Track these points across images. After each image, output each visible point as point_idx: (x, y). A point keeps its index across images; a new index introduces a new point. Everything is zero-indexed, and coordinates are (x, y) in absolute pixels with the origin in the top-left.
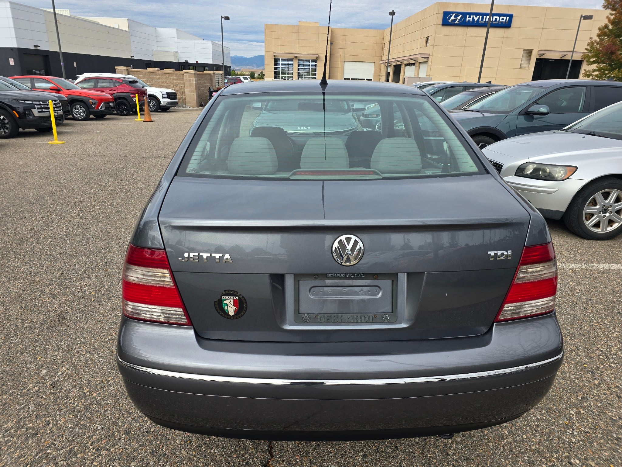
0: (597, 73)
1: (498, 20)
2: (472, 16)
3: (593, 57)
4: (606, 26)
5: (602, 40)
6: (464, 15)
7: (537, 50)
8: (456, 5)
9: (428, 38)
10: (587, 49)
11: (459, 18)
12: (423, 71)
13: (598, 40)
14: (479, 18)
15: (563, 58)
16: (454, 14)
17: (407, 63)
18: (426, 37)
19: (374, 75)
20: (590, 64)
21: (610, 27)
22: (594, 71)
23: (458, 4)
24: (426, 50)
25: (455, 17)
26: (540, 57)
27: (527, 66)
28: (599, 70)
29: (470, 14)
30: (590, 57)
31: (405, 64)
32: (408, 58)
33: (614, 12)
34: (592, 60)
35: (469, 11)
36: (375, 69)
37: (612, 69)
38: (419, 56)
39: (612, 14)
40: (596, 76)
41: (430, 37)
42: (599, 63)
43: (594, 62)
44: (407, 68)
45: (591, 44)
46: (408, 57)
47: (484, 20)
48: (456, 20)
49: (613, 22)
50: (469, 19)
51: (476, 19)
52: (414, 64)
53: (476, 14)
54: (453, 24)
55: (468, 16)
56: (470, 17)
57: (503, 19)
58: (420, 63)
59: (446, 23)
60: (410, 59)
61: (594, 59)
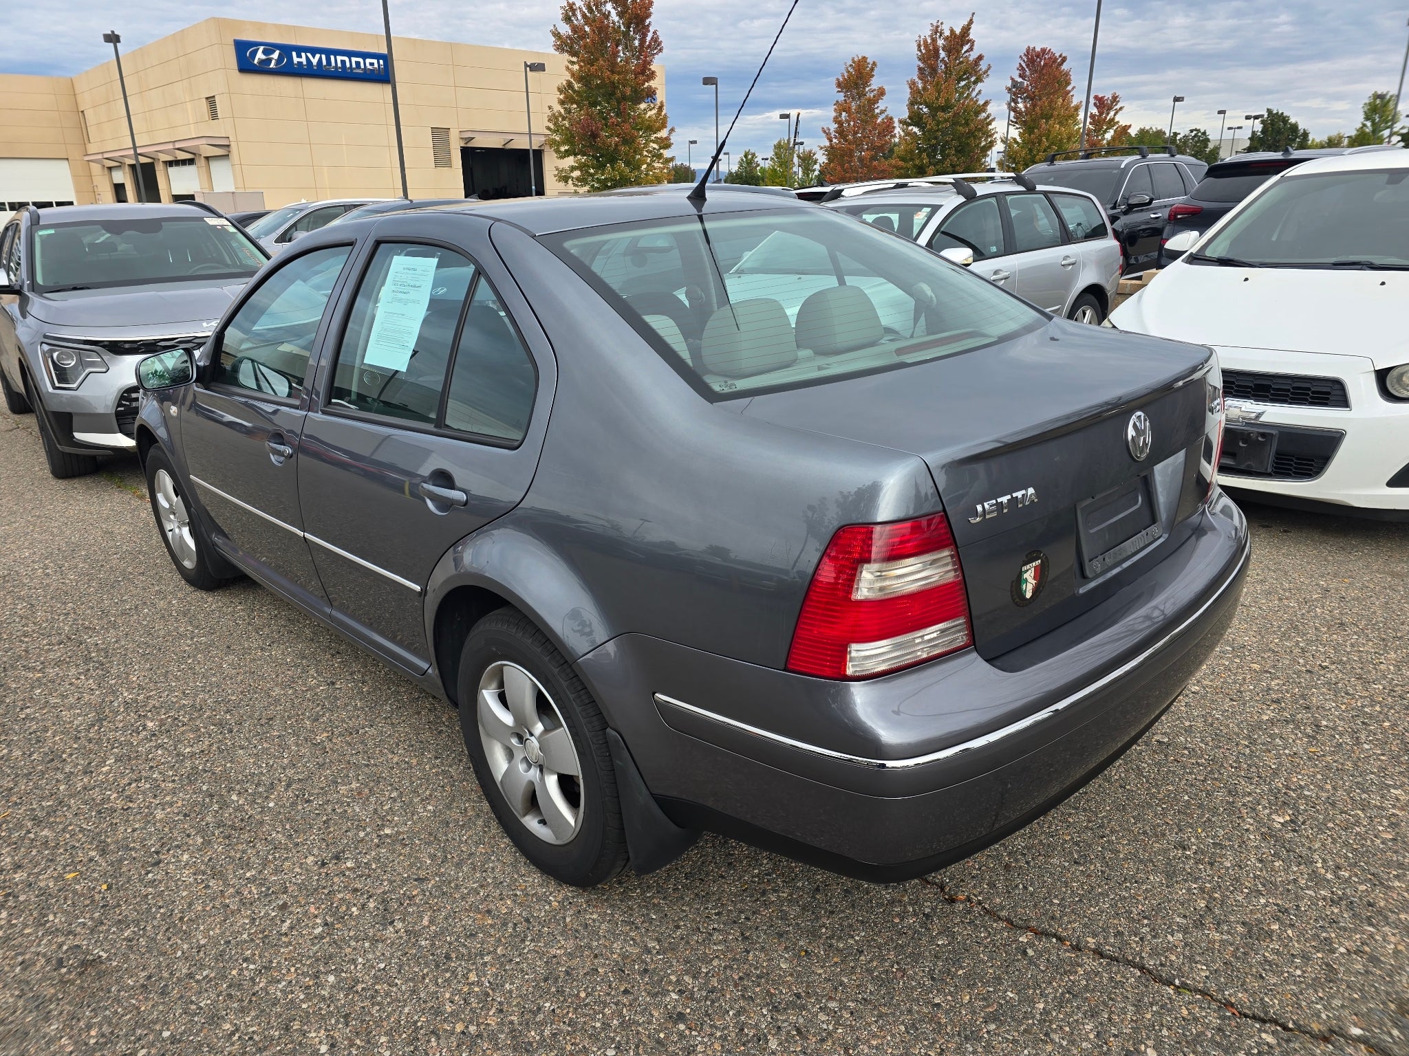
0: (577, 173)
1: (362, 66)
2: (303, 54)
3: (564, 143)
4: (570, 85)
5: (568, 111)
6: (286, 50)
7: (458, 131)
8: (260, 26)
9: (211, 100)
10: (548, 128)
11: (276, 55)
12: (223, 180)
13: (562, 111)
14: (320, 59)
15: (508, 147)
16: (262, 48)
17: (170, 158)
18: (207, 98)
19: (78, 192)
20: (562, 158)
21: (576, 86)
22: (573, 169)
23: (265, 25)
24: (218, 129)
25: (264, 52)
26: (466, 143)
27: (448, 164)
28: (581, 167)
29: (300, 50)
30: (558, 144)
31: (165, 162)
32: (170, 146)
33: (575, 59)
34: (563, 149)
35: (293, 43)
36: (75, 176)
37: (601, 167)
38: (204, 141)
39: (573, 63)
40: (578, 179)
41: (216, 98)
42: (575, 155)
43: (567, 154)
44: (173, 171)
45: (553, 118)
46: (171, 144)
47: (333, 64)
48: (270, 60)
49: (580, 79)
50: (299, 60)
51: (315, 61)
52: (191, 162)
53: (314, 51)
54: (262, 70)
55: (294, 54)
56: (299, 56)
57: (372, 64)
58: (207, 158)
59: (246, 66)
60: (179, 149)
61: (567, 148)
